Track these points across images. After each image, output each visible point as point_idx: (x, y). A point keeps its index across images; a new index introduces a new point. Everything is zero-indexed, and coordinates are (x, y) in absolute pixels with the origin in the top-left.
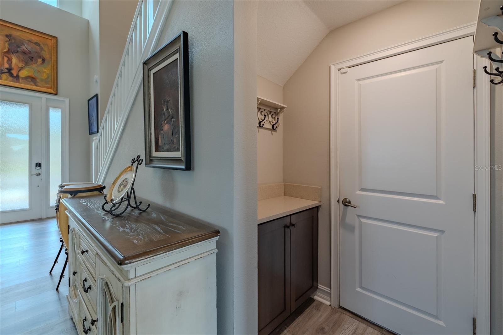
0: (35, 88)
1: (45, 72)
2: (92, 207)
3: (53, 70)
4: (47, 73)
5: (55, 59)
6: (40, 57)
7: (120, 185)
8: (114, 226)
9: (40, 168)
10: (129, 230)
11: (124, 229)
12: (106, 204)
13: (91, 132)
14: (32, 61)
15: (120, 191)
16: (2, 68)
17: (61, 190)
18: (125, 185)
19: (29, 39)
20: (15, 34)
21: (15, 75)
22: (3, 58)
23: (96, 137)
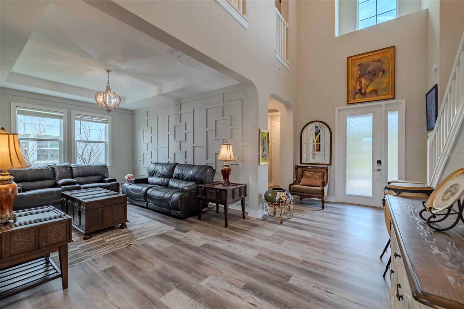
0: (377, 98)
1: (385, 81)
2: (410, 210)
3: (392, 77)
4: (387, 82)
5: (393, 66)
6: (381, 71)
7: (445, 192)
8: (428, 242)
9: (381, 165)
10: (448, 257)
11: (441, 253)
12: (425, 211)
13: (429, 128)
14: (375, 76)
15: (444, 200)
16: (356, 91)
17: (387, 186)
18: (454, 193)
19: (372, 60)
20: (364, 61)
21: (363, 93)
22: (357, 83)
23: (432, 133)
